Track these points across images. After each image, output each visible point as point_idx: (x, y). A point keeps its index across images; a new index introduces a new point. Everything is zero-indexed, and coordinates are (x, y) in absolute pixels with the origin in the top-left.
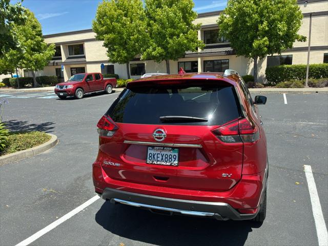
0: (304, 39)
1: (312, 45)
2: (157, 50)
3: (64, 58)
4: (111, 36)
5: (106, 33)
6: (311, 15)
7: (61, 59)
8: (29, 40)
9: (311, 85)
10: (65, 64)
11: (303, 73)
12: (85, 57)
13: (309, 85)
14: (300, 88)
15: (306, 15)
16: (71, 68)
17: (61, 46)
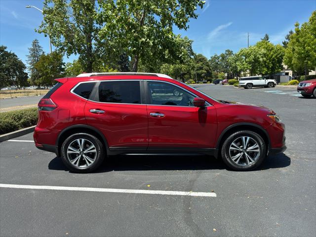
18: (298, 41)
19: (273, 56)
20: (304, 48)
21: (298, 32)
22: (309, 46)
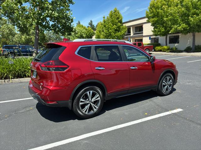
2: (182, 25)
3: (132, 34)
4: (155, 19)
5: (153, 18)
7: (130, 35)
8: (115, 26)
10: (132, 37)
12: (142, 33)
16: (135, 40)
17: (131, 28)
18: (105, 26)
19: (88, 34)
20: (108, 31)
21: (105, 21)
22: (110, 29)
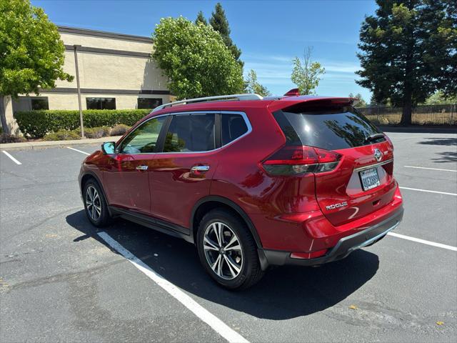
0: (70, 79)
1: (82, 87)
6: (76, 48)
9: (89, 136)
11: (70, 121)
13: (85, 135)
14: (77, 139)
15: (69, 48)
